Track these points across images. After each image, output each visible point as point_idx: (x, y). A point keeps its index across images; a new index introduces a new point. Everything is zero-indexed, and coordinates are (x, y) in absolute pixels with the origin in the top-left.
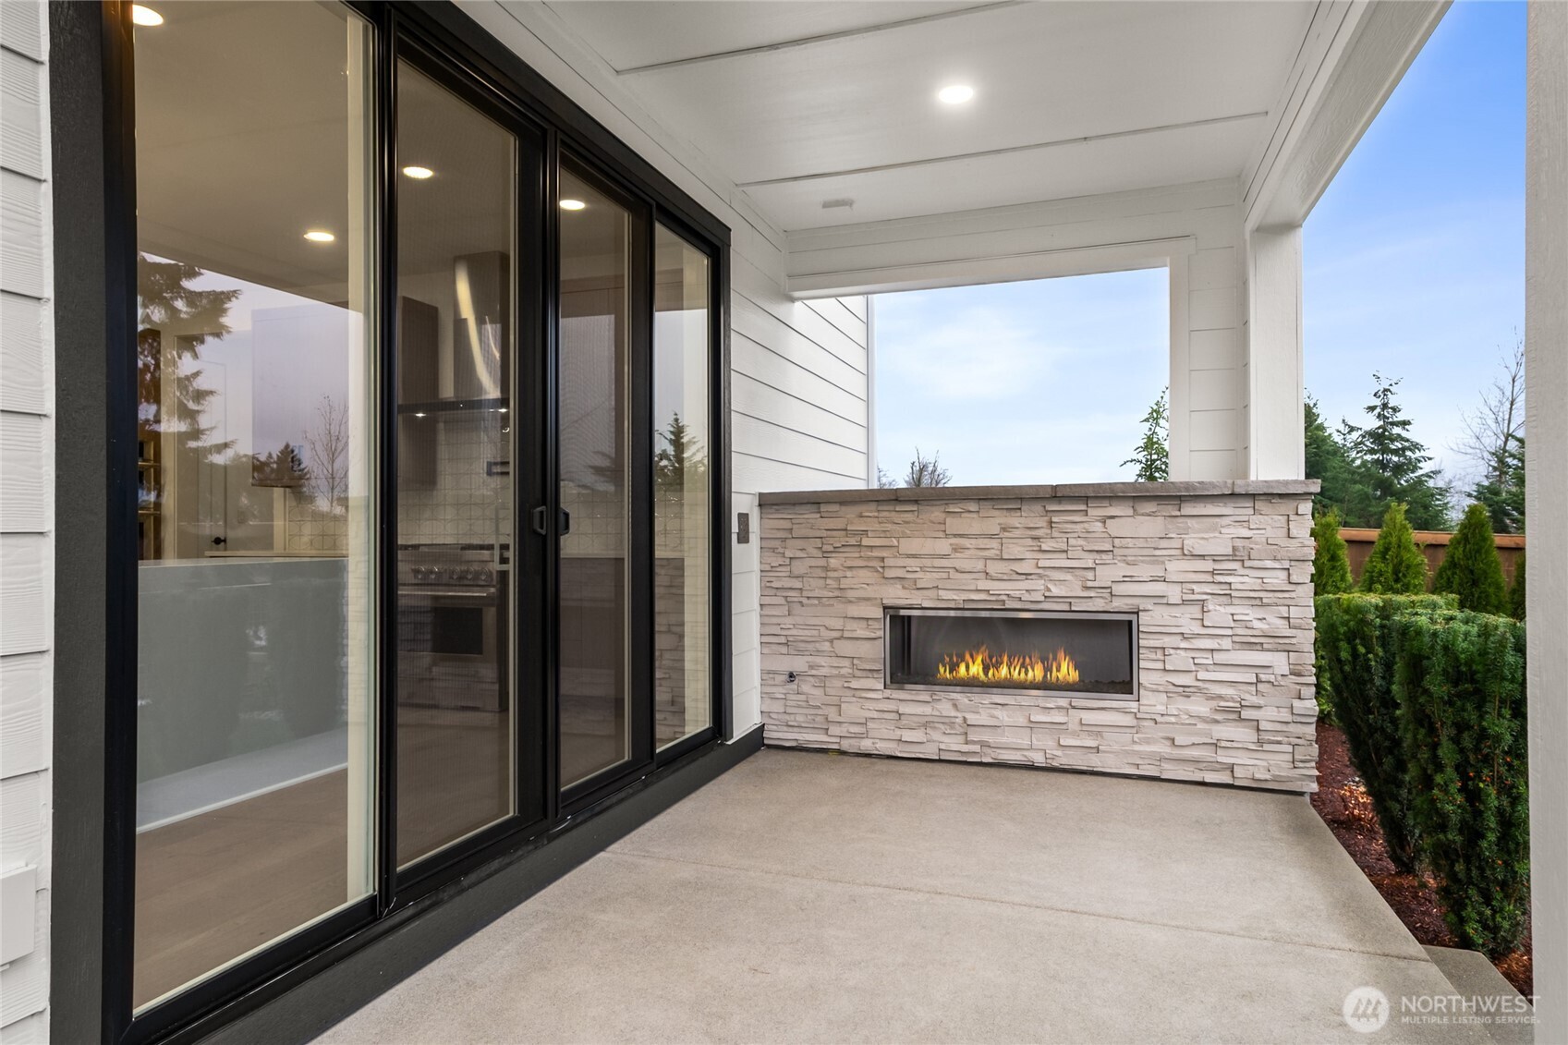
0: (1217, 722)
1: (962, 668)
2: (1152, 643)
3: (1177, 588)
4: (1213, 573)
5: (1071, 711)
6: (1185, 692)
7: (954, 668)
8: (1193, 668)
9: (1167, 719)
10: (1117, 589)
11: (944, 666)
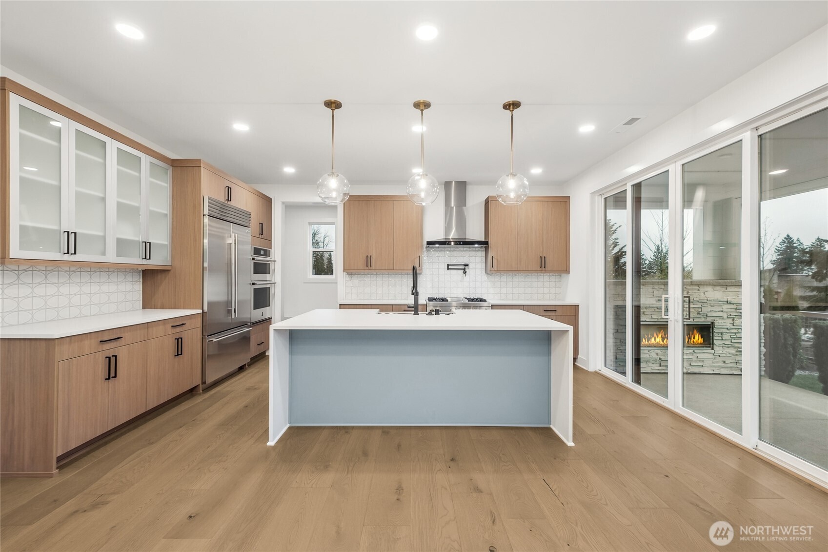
0: (737, 355)
1: (653, 339)
2: (718, 331)
3: (726, 314)
4: (736, 309)
5: (694, 354)
6: (728, 346)
7: (649, 339)
8: (730, 339)
9: (723, 355)
10: (709, 314)
11: (645, 339)
